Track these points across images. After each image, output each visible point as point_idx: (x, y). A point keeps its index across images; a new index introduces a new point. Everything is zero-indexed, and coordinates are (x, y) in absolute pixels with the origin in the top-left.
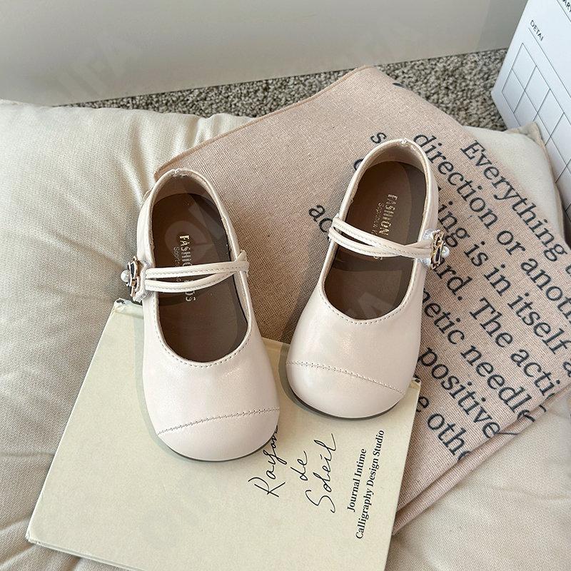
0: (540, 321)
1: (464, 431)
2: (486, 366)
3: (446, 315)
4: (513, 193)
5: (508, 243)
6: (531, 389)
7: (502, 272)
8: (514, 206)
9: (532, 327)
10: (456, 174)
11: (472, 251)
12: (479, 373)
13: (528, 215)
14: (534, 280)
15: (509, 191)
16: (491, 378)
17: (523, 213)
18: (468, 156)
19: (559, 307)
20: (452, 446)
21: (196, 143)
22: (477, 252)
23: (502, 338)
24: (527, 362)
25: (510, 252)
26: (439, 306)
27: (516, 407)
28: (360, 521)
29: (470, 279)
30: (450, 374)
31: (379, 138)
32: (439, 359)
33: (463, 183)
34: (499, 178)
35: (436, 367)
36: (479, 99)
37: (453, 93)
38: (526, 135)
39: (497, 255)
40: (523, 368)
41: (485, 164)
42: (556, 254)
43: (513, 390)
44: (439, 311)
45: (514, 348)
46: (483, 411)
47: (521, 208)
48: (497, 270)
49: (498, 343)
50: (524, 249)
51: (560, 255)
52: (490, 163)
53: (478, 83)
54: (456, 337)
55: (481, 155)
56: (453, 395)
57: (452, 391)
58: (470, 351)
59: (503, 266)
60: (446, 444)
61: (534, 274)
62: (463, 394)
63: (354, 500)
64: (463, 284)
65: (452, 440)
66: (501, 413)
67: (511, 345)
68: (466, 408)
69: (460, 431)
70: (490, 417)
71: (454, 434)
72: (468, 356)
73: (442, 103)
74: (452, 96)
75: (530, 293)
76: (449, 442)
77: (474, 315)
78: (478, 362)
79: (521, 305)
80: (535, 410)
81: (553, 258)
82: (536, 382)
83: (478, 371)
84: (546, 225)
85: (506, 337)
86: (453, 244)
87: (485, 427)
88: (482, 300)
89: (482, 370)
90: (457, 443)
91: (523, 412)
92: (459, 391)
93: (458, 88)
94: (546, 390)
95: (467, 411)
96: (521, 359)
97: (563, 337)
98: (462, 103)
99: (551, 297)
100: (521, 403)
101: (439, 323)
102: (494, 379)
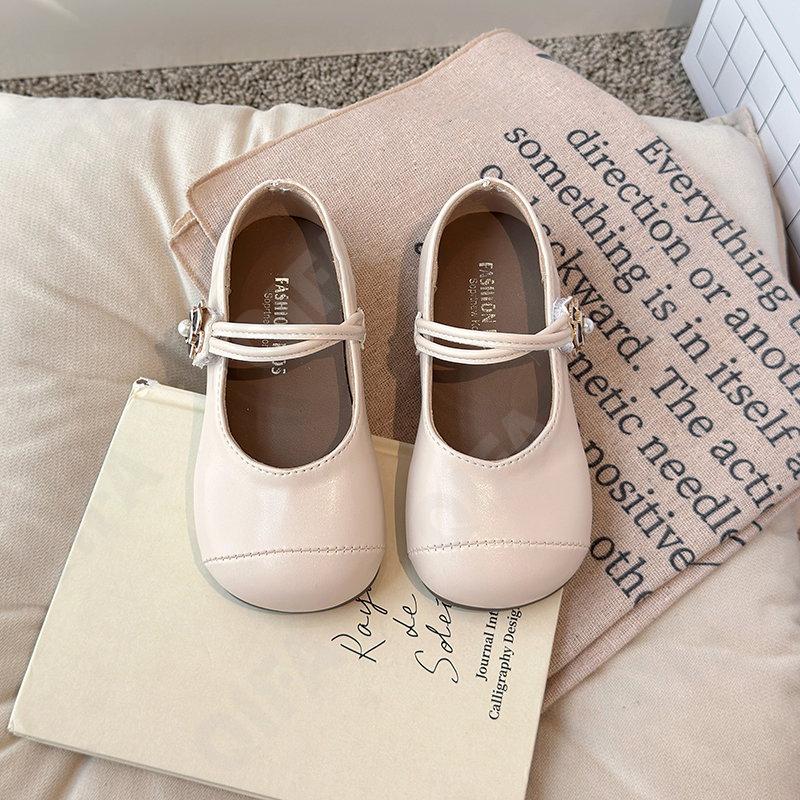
0: (753, 398)
1: (642, 562)
2: (674, 465)
3: (616, 393)
4: (712, 213)
5: (705, 286)
6: (740, 499)
7: (698, 328)
8: (714, 232)
9: (741, 407)
10: (629, 185)
11: (653, 298)
12: (665, 477)
13: (734, 245)
14: (744, 339)
15: (707, 210)
16: (682, 482)
17: (727, 241)
18: (647, 159)
19: (781, 377)
20: (627, 583)
21: (249, 147)
22: (660, 300)
23: (697, 425)
24: (734, 458)
25: (708, 298)
26: (606, 380)
27: (718, 525)
28: (495, 694)
29: (650, 340)
30: (622, 479)
31: (517, 135)
32: (606, 457)
33: (640, 198)
34: (692, 191)
35: (602, 469)
36: (664, 75)
37: (626, 67)
38: (733, 126)
39: (690, 303)
40: (727, 467)
41: (671, 170)
42: (776, 301)
43: (715, 500)
44: (606, 387)
45: (714, 438)
46: (670, 531)
47: (725, 233)
48: (689, 326)
49: (691, 431)
50: (729, 295)
51: (781, 302)
52: (678, 168)
53: (662, 52)
54: (631, 424)
55: (665, 158)
56: (627, 510)
57: (626, 503)
58: (651, 444)
59: (699, 320)
60: (618, 581)
61: (744, 330)
62: (641, 507)
63: (485, 664)
64: (641, 347)
65: (626, 575)
66: (696, 535)
67: (711, 434)
68: (646, 528)
69: (637, 561)
70: (680, 541)
71: (628, 567)
72: (648, 452)
73: (611, 81)
74: (625, 72)
75: (738, 359)
76: (622, 578)
77: (657, 392)
78: (663, 460)
79: (725, 375)
80: (746, 528)
81: (771, 306)
82: (748, 488)
83: (663, 473)
84: (759, 259)
85: (703, 422)
86: (626, 288)
87: (673, 556)
88: (668, 370)
89: (669, 471)
90: (633, 579)
91: (729, 532)
92: (636, 503)
93: (633, 60)
94: (762, 499)
95: (647, 533)
96: (725, 454)
97: (786, 422)
98: (640, 82)
99: (769, 364)
100: (726, 520)
101: (605, 405)
102: (686, 484)
